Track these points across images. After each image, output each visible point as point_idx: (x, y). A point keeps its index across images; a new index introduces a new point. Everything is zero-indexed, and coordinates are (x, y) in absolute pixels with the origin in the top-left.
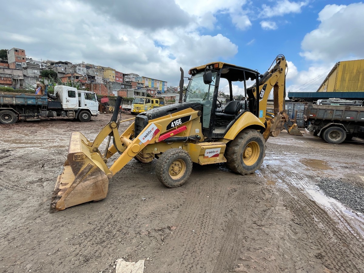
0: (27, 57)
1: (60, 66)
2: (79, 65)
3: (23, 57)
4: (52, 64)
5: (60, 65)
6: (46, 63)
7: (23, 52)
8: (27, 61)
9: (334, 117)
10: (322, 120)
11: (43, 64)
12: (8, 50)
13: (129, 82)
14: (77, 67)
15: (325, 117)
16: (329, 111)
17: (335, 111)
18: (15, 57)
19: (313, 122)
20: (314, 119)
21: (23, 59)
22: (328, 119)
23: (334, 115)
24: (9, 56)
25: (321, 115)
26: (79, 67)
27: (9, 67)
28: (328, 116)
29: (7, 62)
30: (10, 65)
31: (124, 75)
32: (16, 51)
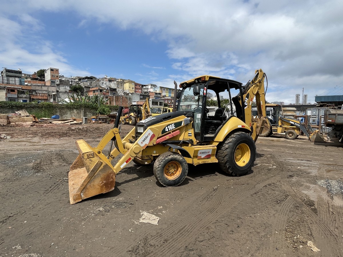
0: (60, 75)
2: (103, 79)
3: (57, 75)
4: (80, 79)
5: (86, 80)
6: (75, 79)
7: (57, 71)
8: (60, 78)
11: (73, 80)
12: (45, 70)
13: (147, 92)
14: (101, 81)
18: (51, 75)
21: (57, 77)
24: (46, 75)
26: (102, 81)
27: (45, 84)
29: (44, 80)
30: (46, 82)
31: (143, 86)
32: (52, 70)
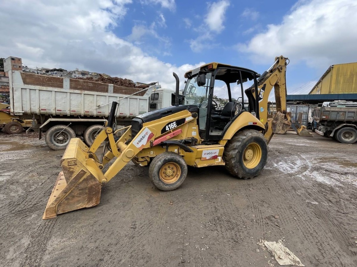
0: (23, 65)
1: (56, 74)
2: (74, 72)
3: (20, 65)
4: (47, 71)
5: (55, 72)
6: (41, 71)
7: (19, 60)
8: (23, 69)
9: (347, 119)
10: (335, 121)
11: (39, 71)
12: (4, 59)
14: (73, 74)
15: (338, 118)
16: (342, 113)
17: (347, 113)
18: (12, 65)
19: (326, 123)
20: (326, 121)
21: (20, 67)
22: (341, 120)
23: (346, 117)
24: (5, 64)
25: (333, 117)
26: (75, 74)
27: (5, 75)
28: (341, 118)
29: (3, 71)
30: (6, 73)
32: (13, 59)
